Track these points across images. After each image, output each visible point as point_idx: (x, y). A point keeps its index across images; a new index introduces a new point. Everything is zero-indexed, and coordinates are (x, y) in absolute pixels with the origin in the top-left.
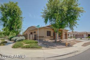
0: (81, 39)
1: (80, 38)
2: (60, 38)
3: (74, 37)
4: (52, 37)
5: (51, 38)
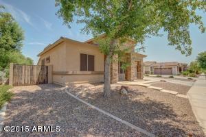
1: (168, 76)
2: (124, 75)
4: (99, 73)
5: (96, 76)
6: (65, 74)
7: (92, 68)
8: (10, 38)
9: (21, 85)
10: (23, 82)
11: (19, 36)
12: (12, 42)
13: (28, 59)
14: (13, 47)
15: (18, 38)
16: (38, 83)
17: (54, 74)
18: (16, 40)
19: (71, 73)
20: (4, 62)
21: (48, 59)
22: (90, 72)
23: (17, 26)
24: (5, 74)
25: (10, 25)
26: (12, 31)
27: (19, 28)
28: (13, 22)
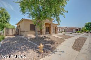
0: (71, 33)
3: (64, 32)
6: (24, 31)
7: (35, 30)
8: (5, 18)
9: (9, 36)
10: (9, 35)
11: (8, 17)
12: (5, 20)
13: (13, 26)
14: (6, 21)
15: (8, 18)
16: (15, 35)
17: (21, 32)
18: (7, 19)
19: (26, 31)
20: (2, 27)
21: (19, 26)
22: (34, 31)
23: (8, 13)
24: (3, 32)
25: (5, 13)
26: (5, 15)
27: (8, 14)
28: (6, 11)
